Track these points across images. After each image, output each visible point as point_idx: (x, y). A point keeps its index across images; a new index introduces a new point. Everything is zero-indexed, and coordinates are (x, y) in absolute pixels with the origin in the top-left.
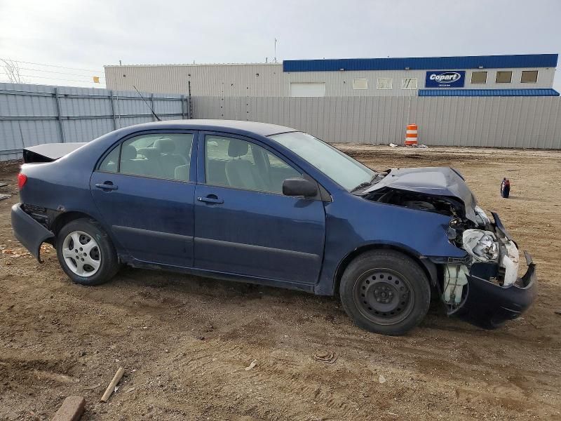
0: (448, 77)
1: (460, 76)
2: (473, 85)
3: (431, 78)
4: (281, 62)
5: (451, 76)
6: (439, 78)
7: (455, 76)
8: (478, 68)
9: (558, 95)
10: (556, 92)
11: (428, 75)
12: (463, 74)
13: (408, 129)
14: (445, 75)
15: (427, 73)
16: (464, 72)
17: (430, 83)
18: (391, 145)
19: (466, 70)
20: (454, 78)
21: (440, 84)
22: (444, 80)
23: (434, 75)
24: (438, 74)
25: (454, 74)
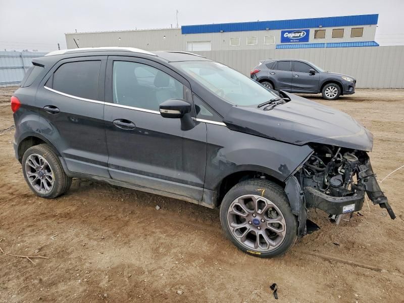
0: (297, 35)
1: (305, 33)
2: (315, 40)
3: (285, 36)
4: (180, 27)
5: (299, 34)
6: (291, 35)
7: (302, 33)
8: (318, 27)
9: (379, 45)
10: (376, 43)
11: (283, 33)
12: (308, 32)
14: (295, 33)
15: (282, 32)
16: (309, 30)
17: (284, 40)
19: (310, 29)
20: (301, 35)
21: (292, 40)
22: (294, 37)
23: (287, 33)
24: (290, 32)
25: (301, 32)
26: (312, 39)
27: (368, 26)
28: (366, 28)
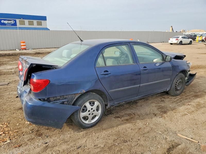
0: (10, 22)
1: (14, 22)
6: (6, 22)
8: (21, 19)
10: (48, 29)
12: (15, 21)
13: (21, 43)
14: (8, 21)
18: (17, 50)
19: (16, 19)
20: (12, 22)
21: (7, 24)
22: (8, 23)
23: (3, 21)
24: (5, 20)
25: (11, 21)
26: (18, 25)
27: (43, 21)
28: (43, 22)
